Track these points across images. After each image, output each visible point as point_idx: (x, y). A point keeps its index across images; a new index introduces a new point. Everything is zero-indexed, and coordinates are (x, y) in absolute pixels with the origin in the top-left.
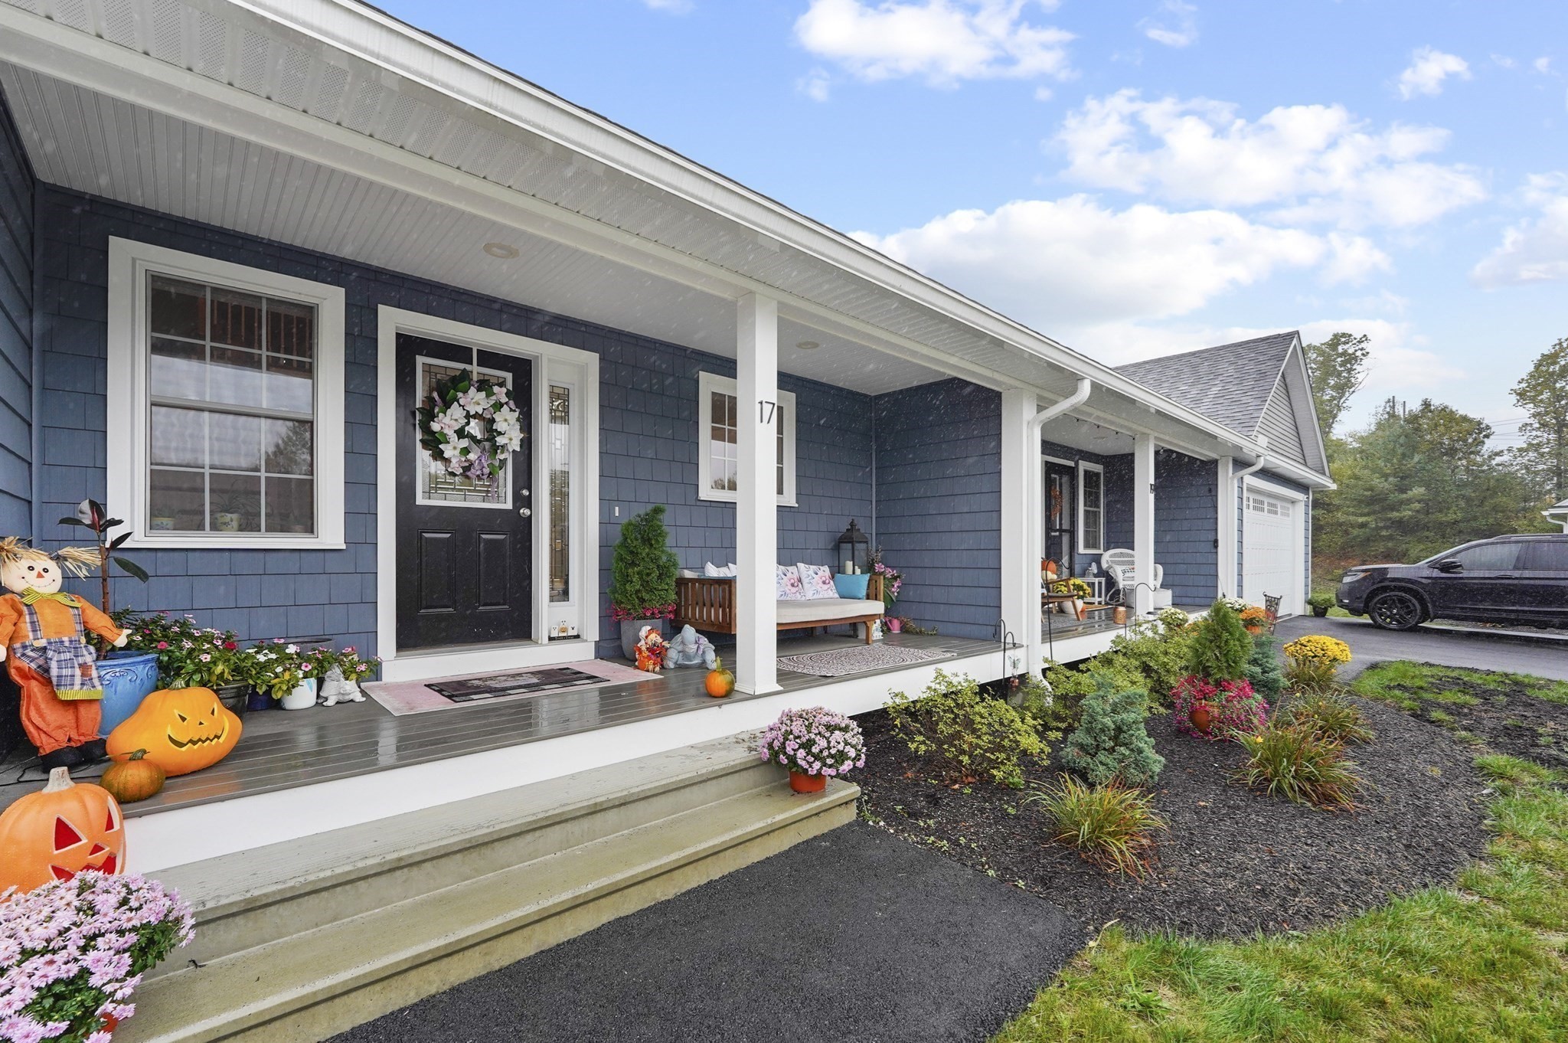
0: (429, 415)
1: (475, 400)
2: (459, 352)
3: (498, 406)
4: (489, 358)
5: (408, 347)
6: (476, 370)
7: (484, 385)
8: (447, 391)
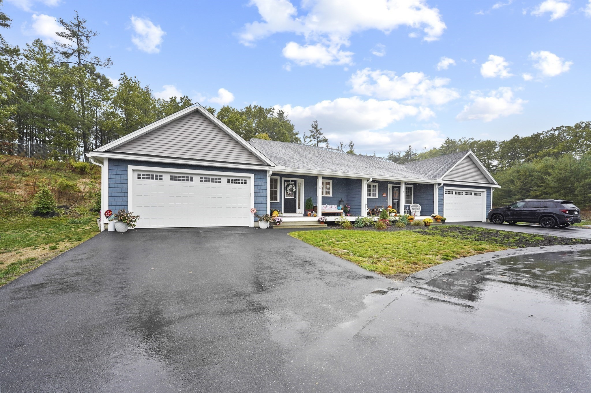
0: (286, 188)
1: (291, 186)
2: (289, 181)
3: (293, 187)
4: (292, 181)
5: (285, 181)
6: (291, 182)
7: (292, 185)
8: (288, 185)
